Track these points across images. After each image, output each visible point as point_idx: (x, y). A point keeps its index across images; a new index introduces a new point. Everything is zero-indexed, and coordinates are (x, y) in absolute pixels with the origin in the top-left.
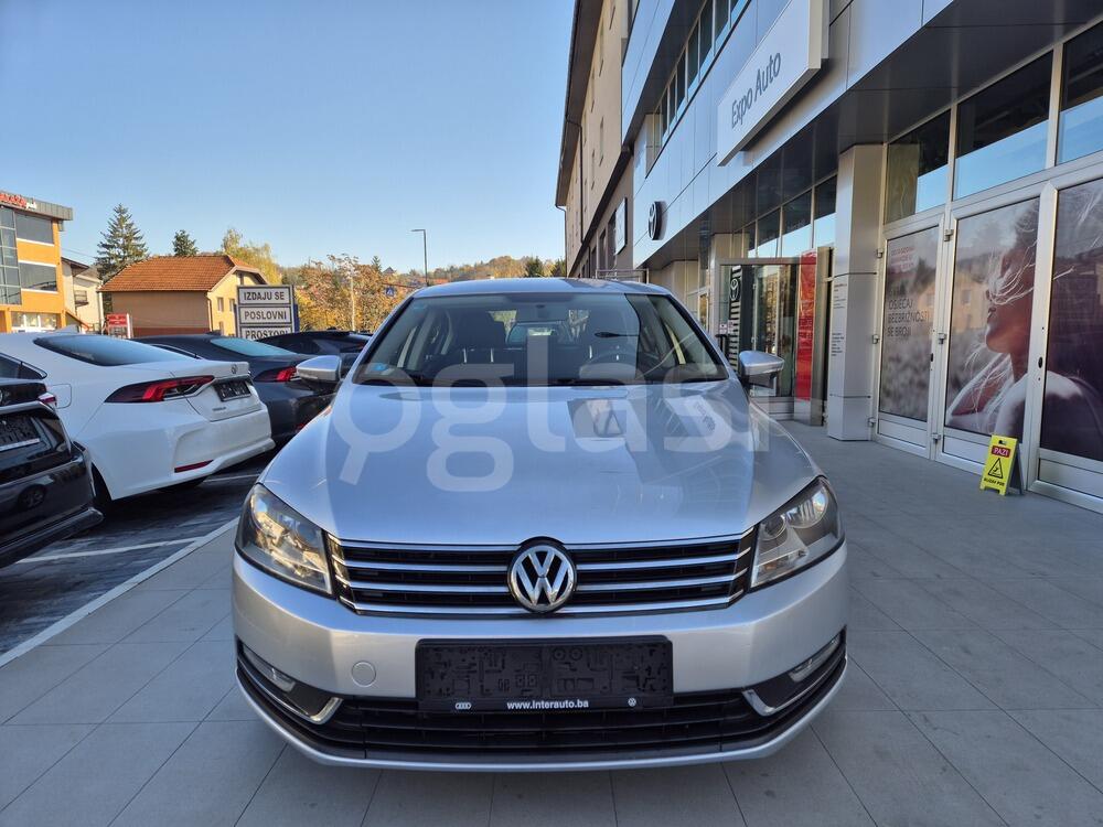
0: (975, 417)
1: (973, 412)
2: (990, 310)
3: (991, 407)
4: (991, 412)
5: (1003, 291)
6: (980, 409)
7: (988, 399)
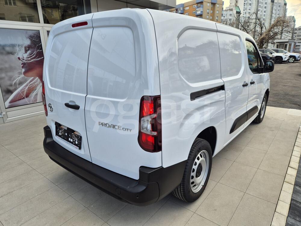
0: (26, 100)
1: (24, 98)
2: (22, 64)
3: (33, 95)
4: (33, 96)
5: (28, 58)
6: (27, 96)
7: (31, 92)
